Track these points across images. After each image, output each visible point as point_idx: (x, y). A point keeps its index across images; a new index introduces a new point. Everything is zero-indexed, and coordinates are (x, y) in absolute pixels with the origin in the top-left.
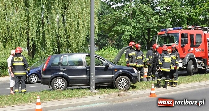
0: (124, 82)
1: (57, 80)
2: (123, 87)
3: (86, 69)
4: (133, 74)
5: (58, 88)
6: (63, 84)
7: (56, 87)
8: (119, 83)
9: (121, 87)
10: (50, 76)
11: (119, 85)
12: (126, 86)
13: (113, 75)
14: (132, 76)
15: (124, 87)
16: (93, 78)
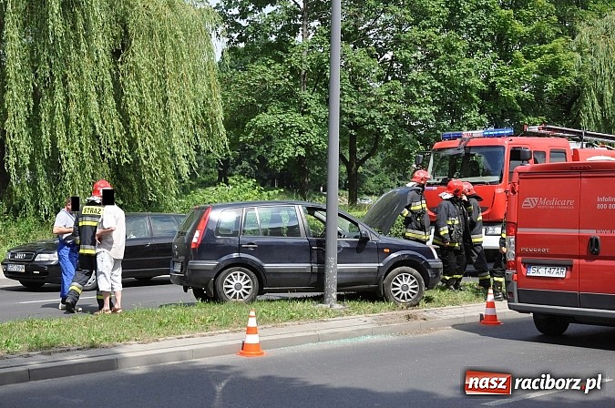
0: (407, 282)
1: (232, 274)
2: (403, 298)
3: (311, 247)
4: (431, 262)
5: (235, 297)
6: (247, 285)
7: (230, 294)
8: (394, 286)
9: (398, 296)
10: (213, 264)
11: (395, 292)
12: (413, 294)
13: (381, 265)
14: (429, 267)
15: (409, 297)
16: (332, 269)
